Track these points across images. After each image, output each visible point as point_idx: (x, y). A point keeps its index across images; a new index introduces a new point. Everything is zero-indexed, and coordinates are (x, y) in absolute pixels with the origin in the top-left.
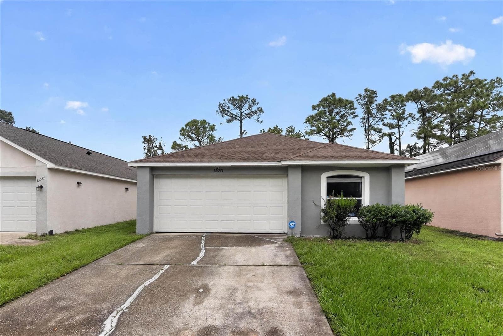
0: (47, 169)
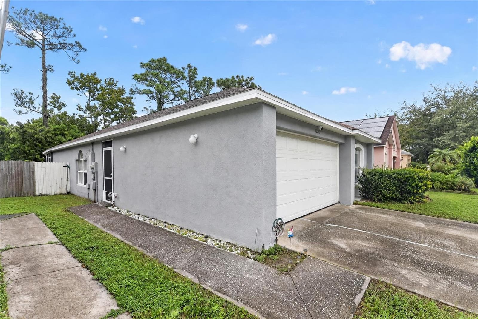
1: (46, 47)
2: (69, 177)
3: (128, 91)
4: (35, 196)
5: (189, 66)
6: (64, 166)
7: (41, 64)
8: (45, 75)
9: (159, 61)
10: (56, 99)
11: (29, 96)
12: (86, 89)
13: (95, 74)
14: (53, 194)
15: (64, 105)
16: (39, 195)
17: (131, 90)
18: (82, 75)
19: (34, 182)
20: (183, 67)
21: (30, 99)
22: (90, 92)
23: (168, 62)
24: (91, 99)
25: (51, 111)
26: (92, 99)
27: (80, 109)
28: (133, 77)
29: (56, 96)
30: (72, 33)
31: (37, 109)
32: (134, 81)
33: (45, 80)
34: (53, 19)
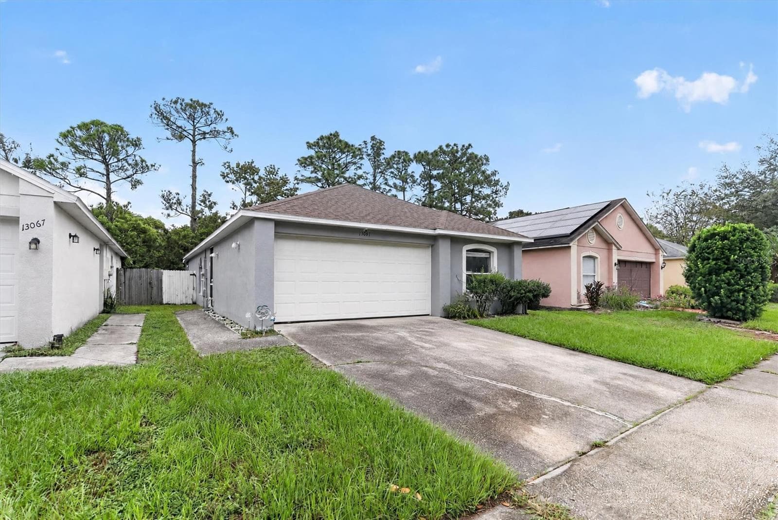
0: (53, 204)
1: (197, 137)
2: (195, 286)
3: (291, 179)
4: (161, 303)
5: (373, 138)
6: (191, 275)
7: (191, 158)
8: (194, 171)
9: (329, 138)
10: (206, 196)
11: (177, 196)
12: (243, 182)
13: (253, 162)
14: (179, 304)
15: (215, 203)
16: (166, 304)
17: (296, 179)
18: (238, 165)
19: (162, 290)
20: (364, 142)
21: (178, 199)
22: (246, 184)
23: (341, 137)
24: (248, 193)
25: (202, 211)
26: (250, 193)
27: (234, 207)
28: (297, 162)
29: (207, 192)
30: (224, 118)
31: (185, 210)
32: (298, 168)
33: (194, 177)
34: (203, 105)
